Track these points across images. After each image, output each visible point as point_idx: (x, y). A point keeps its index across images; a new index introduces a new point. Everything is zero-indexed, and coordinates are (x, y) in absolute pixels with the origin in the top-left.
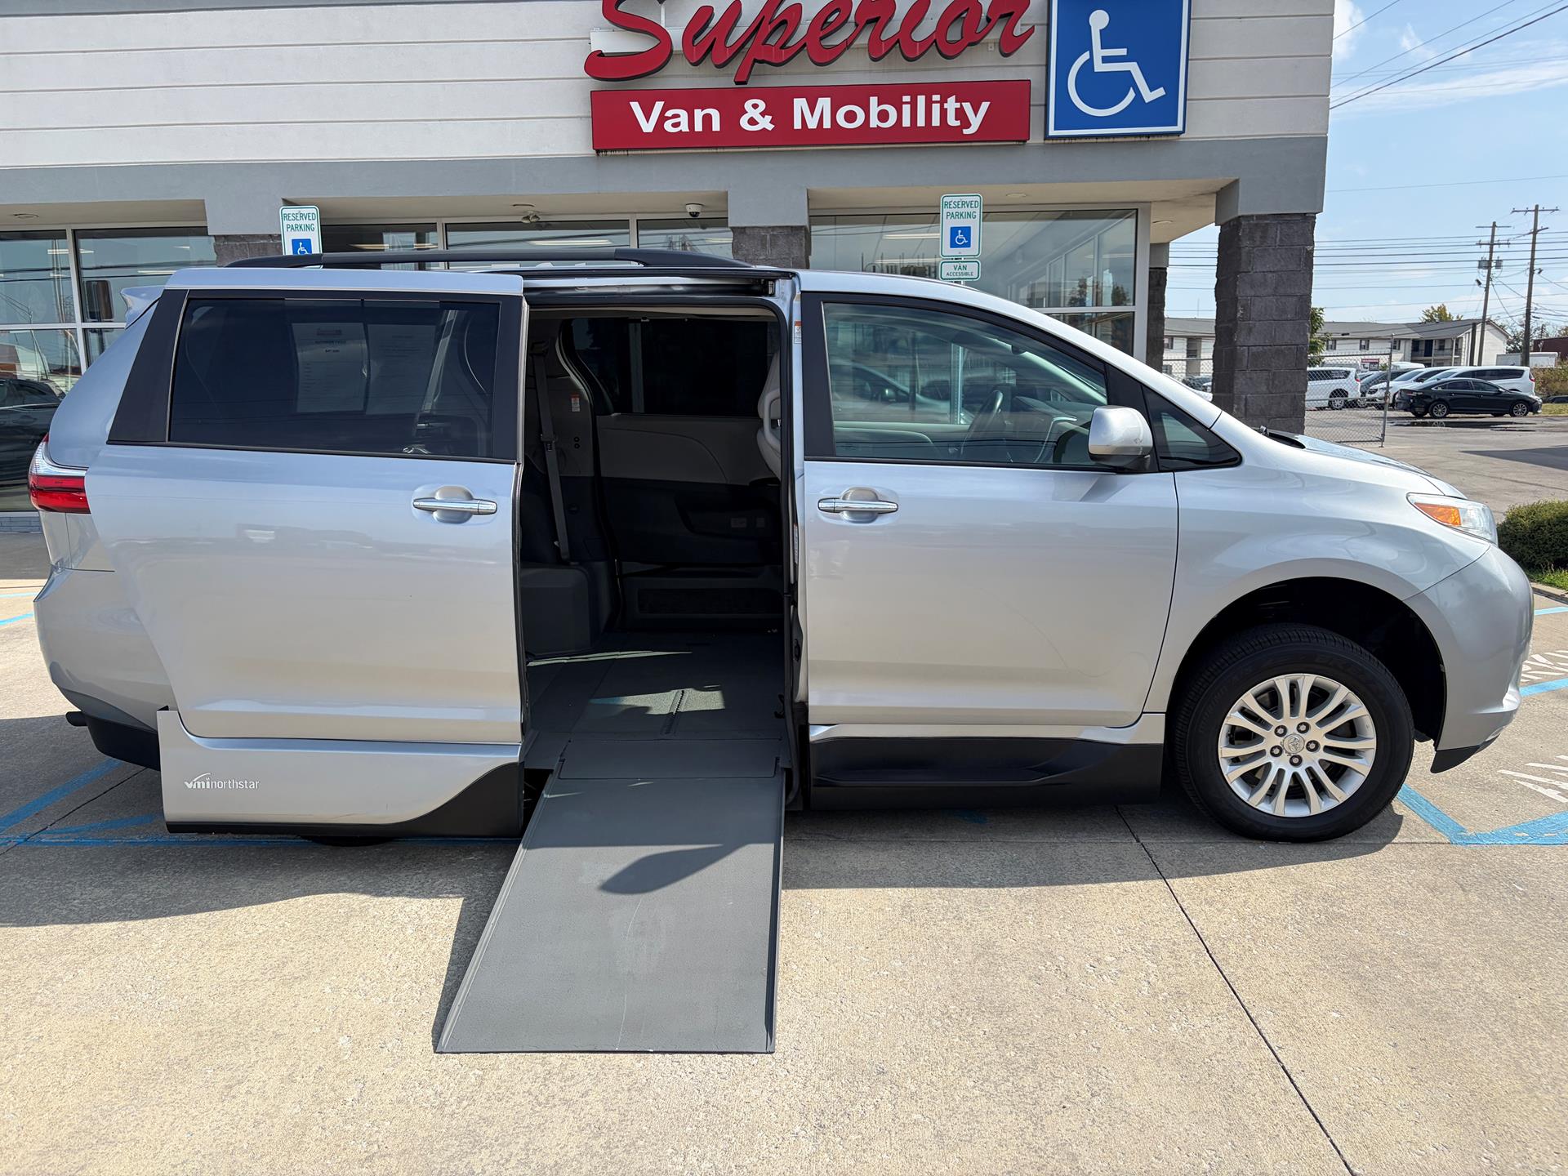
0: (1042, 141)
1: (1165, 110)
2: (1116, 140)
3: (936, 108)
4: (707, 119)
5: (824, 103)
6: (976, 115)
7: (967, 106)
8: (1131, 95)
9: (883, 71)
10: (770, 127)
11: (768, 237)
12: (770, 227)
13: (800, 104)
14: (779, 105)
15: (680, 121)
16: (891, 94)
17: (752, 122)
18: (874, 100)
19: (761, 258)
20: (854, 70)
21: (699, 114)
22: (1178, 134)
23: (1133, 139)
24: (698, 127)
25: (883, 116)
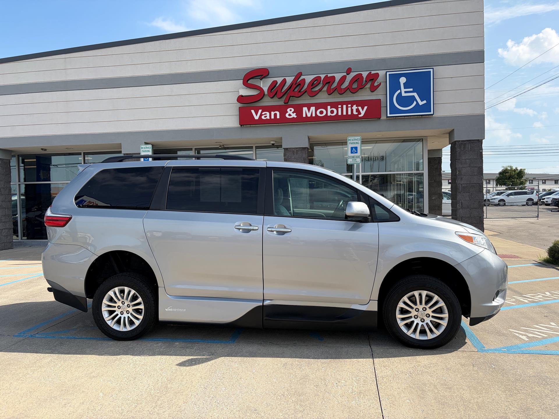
0: (386, 118)
1: (427, 107)
2: (411, 117)
3: (349, 109)
4: (275, 115)
5: (313, 109)
6: (363, 111)
7: (360, 108)
8: (415, 103)
9: (332, 98)
10: (295, 117)
11: (295, 151)
12: (296, 148)
13: (305, 109)
14: (298, 110)
15: (267, 116)
16: (334, 105)
17: (290, 115)
18: (329, 107)
19: (293, 157)
20: (323, 98)
21: (273, 113)
22: (432, 115)
23: (417, 117)
24: (273, 117)
25: (332, 112)
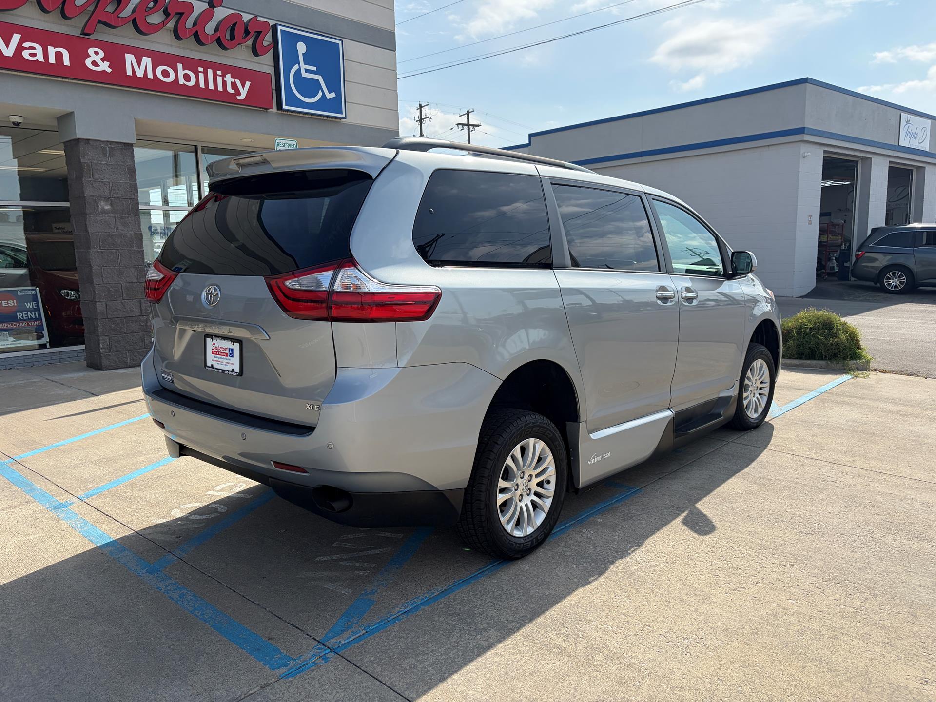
0: (276, 111)
1: (336, 105)
2: (312, 117)
3: (219, 79)
4: (59, 55)
5: (147, 61)
6: (243, 89)
7: (238, 82)
8: (320, 94)
9: (180, 47)
10: (109, 70)
11: (107, 148)
12: (108, 142)
13: (130, 58)
14: (114, 54)
15: (35, 52)
16: (192, 64)
17: (94, 63)
18: (180, 66)
19: (103, 163)
20: (163, 42)
21: (52, 51)
22: (340, 118)
23: (320, 118)
24: (52, 60)
25: (187, 78)
